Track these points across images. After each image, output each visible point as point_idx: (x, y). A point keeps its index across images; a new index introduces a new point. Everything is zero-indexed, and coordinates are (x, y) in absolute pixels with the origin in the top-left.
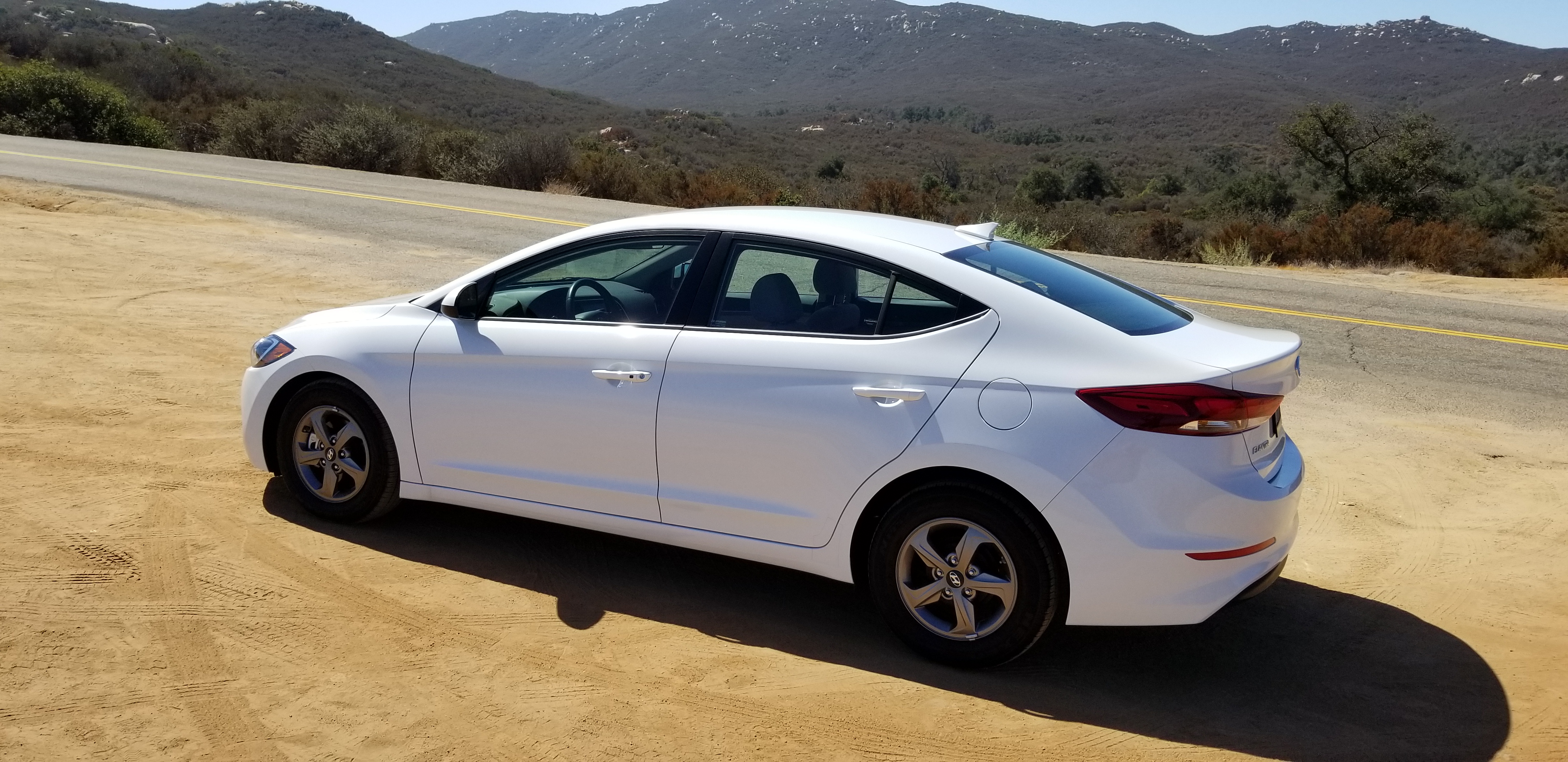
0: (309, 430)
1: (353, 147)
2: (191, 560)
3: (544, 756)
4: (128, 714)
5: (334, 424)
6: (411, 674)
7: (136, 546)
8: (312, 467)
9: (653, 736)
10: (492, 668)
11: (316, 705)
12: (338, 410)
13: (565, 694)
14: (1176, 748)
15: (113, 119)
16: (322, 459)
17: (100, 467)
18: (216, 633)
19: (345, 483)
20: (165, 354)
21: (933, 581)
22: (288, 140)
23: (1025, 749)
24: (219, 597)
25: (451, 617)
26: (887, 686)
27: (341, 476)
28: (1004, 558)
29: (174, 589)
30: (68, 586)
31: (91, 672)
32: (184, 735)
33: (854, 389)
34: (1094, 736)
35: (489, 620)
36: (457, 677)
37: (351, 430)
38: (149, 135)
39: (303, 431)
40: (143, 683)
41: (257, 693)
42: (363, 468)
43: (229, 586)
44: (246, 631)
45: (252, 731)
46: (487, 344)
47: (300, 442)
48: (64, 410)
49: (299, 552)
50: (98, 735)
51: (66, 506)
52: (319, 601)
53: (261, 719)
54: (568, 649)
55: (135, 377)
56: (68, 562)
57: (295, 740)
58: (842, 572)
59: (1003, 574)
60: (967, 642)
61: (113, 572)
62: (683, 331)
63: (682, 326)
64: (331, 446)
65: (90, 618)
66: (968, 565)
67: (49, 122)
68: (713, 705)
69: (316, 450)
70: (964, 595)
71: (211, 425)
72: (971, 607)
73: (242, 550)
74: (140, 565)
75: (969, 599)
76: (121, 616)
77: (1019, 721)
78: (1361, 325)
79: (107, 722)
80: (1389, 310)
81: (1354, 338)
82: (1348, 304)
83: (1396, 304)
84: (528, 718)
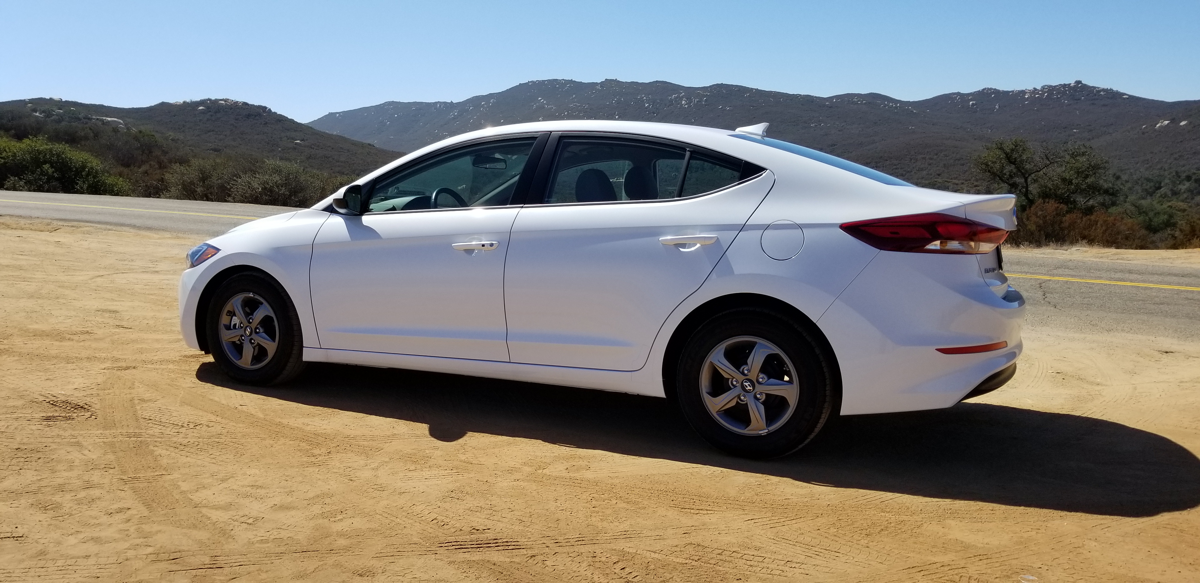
0: (232, 314)
1: (271, 190)
2: (138, 408)
3: (420, 512)
4: (82, 494)
5: (251, 306)
6: (311, 469)
7: (95, 400)
8: (234, 343)
9: (508, 500)
10: (376, 464)
11: (235, 487)
12: (254, 295)
13: (437, 477)
15: (90, 178)
16: (242, 336)
17: (68, 360)
18: (156, 448)
19: (261, 353)
20: (123, 301)
21: (730, 389)
22: (222, 187)
23: (813, 505)
24: (158, 428)
25: (344, 437)
26: (697, 470)
27: (257, 348)
28: (787, 365)
29: (123, 424)
30: (39, 423)
31: (53, 471)
32: (126, 506)
33: (660, 239)
34: (869, 496)
35: (375, 438)
36: (349, 469)
37: (264, 311)
38: (117, 190)
39: (227, 315)
40: (96, 477)
41: (187, 481)
42: (274, 340)
43: (167, 421)
44: (180, 447)
45: (182, 503)
46: (370, 231)
47: (225, 323)
48: (43, 331)
49: (224, 402)
50: (57, 507)
51: (41, 379)
52: (238, 429)
53: (189, 496)
54: (438, 453)
55: (100, 313)
56: (39, 409)
57: (217, 508)
58: (656, 389)
60: (760, 437)
61: (76, 415)
62: (523, 209)
63: (522, 205)
64: (248, 325)
65: (56, 441)
66: (758, 374)
67: (43, 182)
68: (556, 482)
69: (237, 329)
70: (755, 397)
72: (762, 408)
73: (179, 401)
74: (97, 411)
75: (760, 401)
76: (80, 439)
78: (1050, 280)
79: (66, 500)
80: (1070, 270)
81: (1045, 288)
82: (1038, 268)
83: (1075, 267)
84: (406, 491)
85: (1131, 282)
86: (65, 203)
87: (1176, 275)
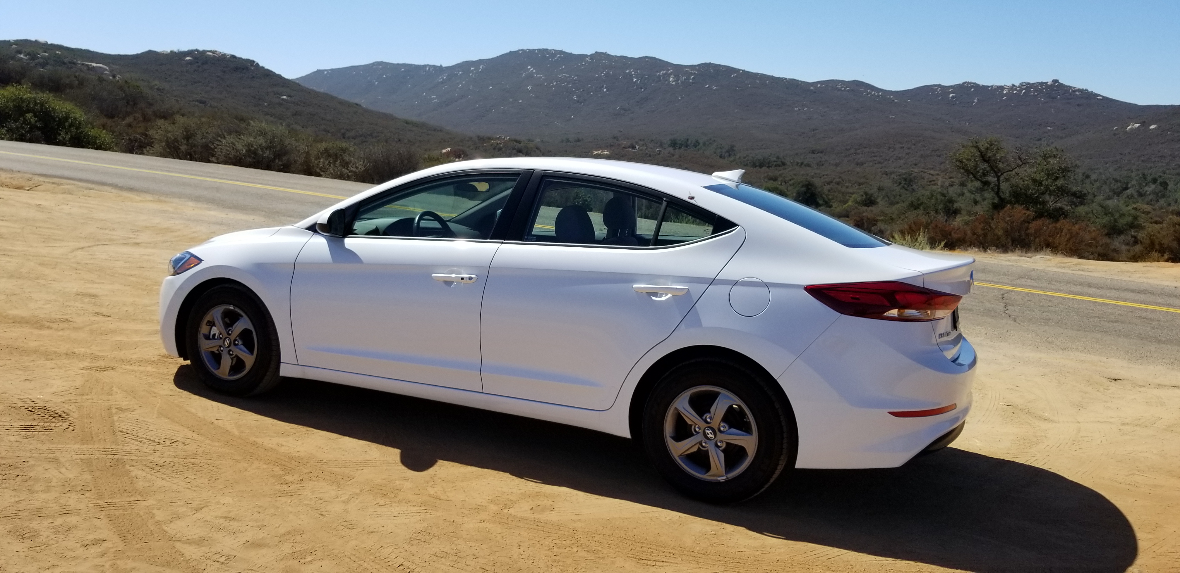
0: (211, 324)
1: (255, 153)
2: (116, 418)
3: (387, 556)
4: (59, 521)
5: (230, 319)
6: (283, 499)
7: (73, 407)
8: (212, 352)
9: (473, 545)
10: (347, 497)
11: (208, 518)
12: (234, 308)
13: (405, 515)
14: (881, 561)
15: (74, 130)
16: (221, 346)
17: (47, 355)
18: (132, 468)
19: (238, 365)
20: (103, 283)
21: (692, 435)
22: (206, 147)
23: (764, 560)
24: (135, 443)
25: (317, 461)
26: (656, 515)
27: (235, 359)
28: (748, 416)
29: (100, 437)
30: (17, 433)
31: (31, 492)
32: (102, 537)
33: (633, 286)
34: (817, 552)
35: (347, 464)
36: (320, 502)
37: (244, 324)
38: (100, 142)
39: (207, 325)
40: (72, 500)
41: (162, 510)
42: (252, 353)
43: (144, 436)
44: (156, 467)
45: (156, 535)
46: (352, 256)
47: (204, 333)
48: (22, 318)
49: (200, 415)
50: (34, 535)
51: (20, 380)
52: (214, 448)
53: (164, 527)
54: (408, 485)
55: (79, 297)
56: (18, 417)
57: (190, 542)
58: (623, 430)
59: (747, 430)
60: (718, 483)
61: (54, 424)
62: (503, 245)
63: (502, 241)
64: (227, 336)
65: (34, 455)
66: (720, 423)
67: (25, 131)
68: (521, 524)
69: (216, 339)
70: (717, 446)
71: (136, 332)
72: (722, 455)
73: (156, 412)
74: (75, 420)
75: (721, 449)
76: (58, 454)
77: (759, 541)
78: (1012, 291)
79: (42, 526)
80: (1032, 281)
81: (1006, 299)
82: (1002, 276)
83: (1038, 277)
84: (375, 530)
85: (1089, 297)
86: (47, 156)
87: (1133, 291)
